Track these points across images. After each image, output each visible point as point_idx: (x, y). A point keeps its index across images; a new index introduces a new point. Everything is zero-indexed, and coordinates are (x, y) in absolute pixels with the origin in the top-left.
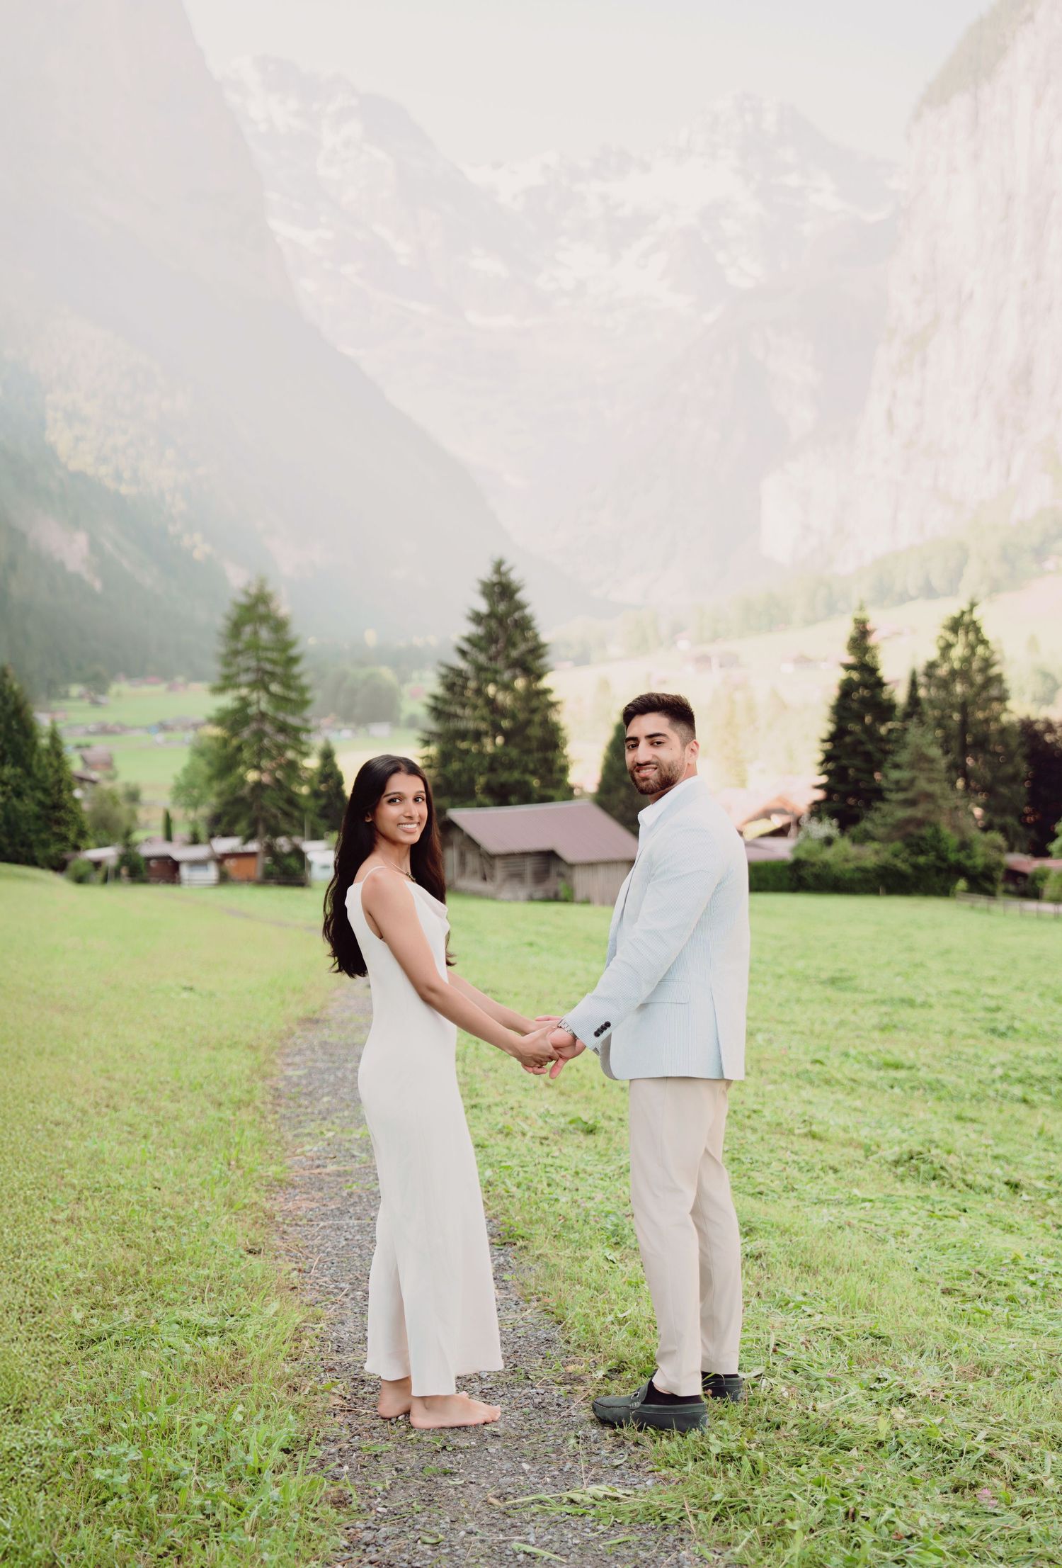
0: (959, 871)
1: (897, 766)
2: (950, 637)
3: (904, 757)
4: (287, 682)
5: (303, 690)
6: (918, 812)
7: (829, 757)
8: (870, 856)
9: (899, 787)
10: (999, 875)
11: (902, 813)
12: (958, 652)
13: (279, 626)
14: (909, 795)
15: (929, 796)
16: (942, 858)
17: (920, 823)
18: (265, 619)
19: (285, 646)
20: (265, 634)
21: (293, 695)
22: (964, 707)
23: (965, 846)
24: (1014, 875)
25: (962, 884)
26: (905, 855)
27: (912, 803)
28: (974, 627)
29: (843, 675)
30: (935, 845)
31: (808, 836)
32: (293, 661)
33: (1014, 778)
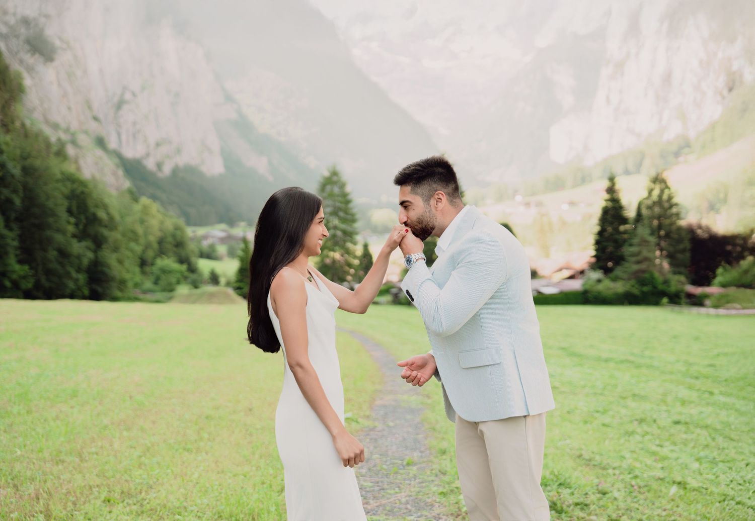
0: (663, 294)
1: (631, 245)
2: (652, 185)
3: (636, 241)
4: (346, 211)
5: (353, 215)
6: (643, 266)
7: (598, 243)
8: (620, 287)
9: (634, 255)
10: (683, 295)
11: (635, 267)
12: (656, 193)
13: (342, 186)
14: (639, 258)
15: (647, 259)
16: (655, 287)
17: (643, 271)
18: (335, 183)
19: (345, 195)
20: (336, 190)
21: (349, 217)
22: (659, 218)
23: (666, 282)
24: (690, 296)
25: (665, 300)
26: (637, 286)
27: (638, 262)
28: (663, 181)
29: (603, 204)
30: (651, 281)
31: (589, 279)
32: (348, 202)
33: (683, 251)
